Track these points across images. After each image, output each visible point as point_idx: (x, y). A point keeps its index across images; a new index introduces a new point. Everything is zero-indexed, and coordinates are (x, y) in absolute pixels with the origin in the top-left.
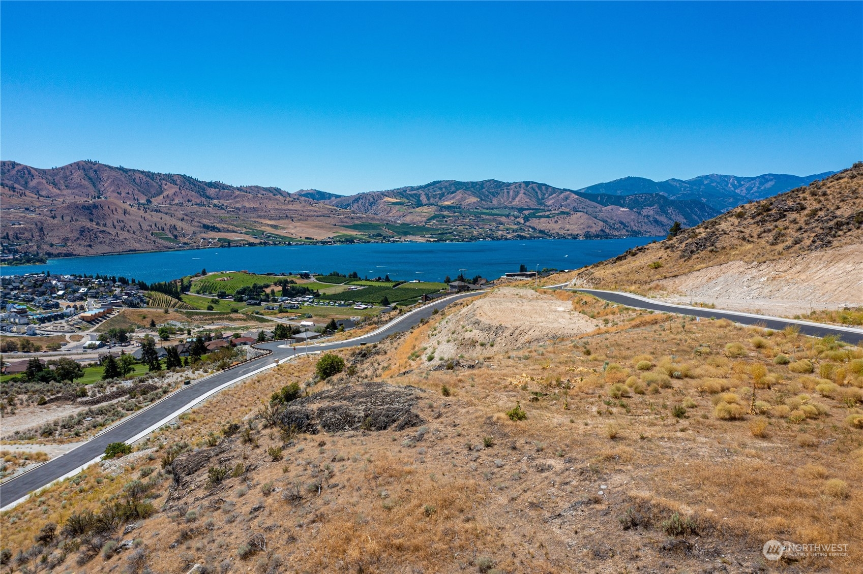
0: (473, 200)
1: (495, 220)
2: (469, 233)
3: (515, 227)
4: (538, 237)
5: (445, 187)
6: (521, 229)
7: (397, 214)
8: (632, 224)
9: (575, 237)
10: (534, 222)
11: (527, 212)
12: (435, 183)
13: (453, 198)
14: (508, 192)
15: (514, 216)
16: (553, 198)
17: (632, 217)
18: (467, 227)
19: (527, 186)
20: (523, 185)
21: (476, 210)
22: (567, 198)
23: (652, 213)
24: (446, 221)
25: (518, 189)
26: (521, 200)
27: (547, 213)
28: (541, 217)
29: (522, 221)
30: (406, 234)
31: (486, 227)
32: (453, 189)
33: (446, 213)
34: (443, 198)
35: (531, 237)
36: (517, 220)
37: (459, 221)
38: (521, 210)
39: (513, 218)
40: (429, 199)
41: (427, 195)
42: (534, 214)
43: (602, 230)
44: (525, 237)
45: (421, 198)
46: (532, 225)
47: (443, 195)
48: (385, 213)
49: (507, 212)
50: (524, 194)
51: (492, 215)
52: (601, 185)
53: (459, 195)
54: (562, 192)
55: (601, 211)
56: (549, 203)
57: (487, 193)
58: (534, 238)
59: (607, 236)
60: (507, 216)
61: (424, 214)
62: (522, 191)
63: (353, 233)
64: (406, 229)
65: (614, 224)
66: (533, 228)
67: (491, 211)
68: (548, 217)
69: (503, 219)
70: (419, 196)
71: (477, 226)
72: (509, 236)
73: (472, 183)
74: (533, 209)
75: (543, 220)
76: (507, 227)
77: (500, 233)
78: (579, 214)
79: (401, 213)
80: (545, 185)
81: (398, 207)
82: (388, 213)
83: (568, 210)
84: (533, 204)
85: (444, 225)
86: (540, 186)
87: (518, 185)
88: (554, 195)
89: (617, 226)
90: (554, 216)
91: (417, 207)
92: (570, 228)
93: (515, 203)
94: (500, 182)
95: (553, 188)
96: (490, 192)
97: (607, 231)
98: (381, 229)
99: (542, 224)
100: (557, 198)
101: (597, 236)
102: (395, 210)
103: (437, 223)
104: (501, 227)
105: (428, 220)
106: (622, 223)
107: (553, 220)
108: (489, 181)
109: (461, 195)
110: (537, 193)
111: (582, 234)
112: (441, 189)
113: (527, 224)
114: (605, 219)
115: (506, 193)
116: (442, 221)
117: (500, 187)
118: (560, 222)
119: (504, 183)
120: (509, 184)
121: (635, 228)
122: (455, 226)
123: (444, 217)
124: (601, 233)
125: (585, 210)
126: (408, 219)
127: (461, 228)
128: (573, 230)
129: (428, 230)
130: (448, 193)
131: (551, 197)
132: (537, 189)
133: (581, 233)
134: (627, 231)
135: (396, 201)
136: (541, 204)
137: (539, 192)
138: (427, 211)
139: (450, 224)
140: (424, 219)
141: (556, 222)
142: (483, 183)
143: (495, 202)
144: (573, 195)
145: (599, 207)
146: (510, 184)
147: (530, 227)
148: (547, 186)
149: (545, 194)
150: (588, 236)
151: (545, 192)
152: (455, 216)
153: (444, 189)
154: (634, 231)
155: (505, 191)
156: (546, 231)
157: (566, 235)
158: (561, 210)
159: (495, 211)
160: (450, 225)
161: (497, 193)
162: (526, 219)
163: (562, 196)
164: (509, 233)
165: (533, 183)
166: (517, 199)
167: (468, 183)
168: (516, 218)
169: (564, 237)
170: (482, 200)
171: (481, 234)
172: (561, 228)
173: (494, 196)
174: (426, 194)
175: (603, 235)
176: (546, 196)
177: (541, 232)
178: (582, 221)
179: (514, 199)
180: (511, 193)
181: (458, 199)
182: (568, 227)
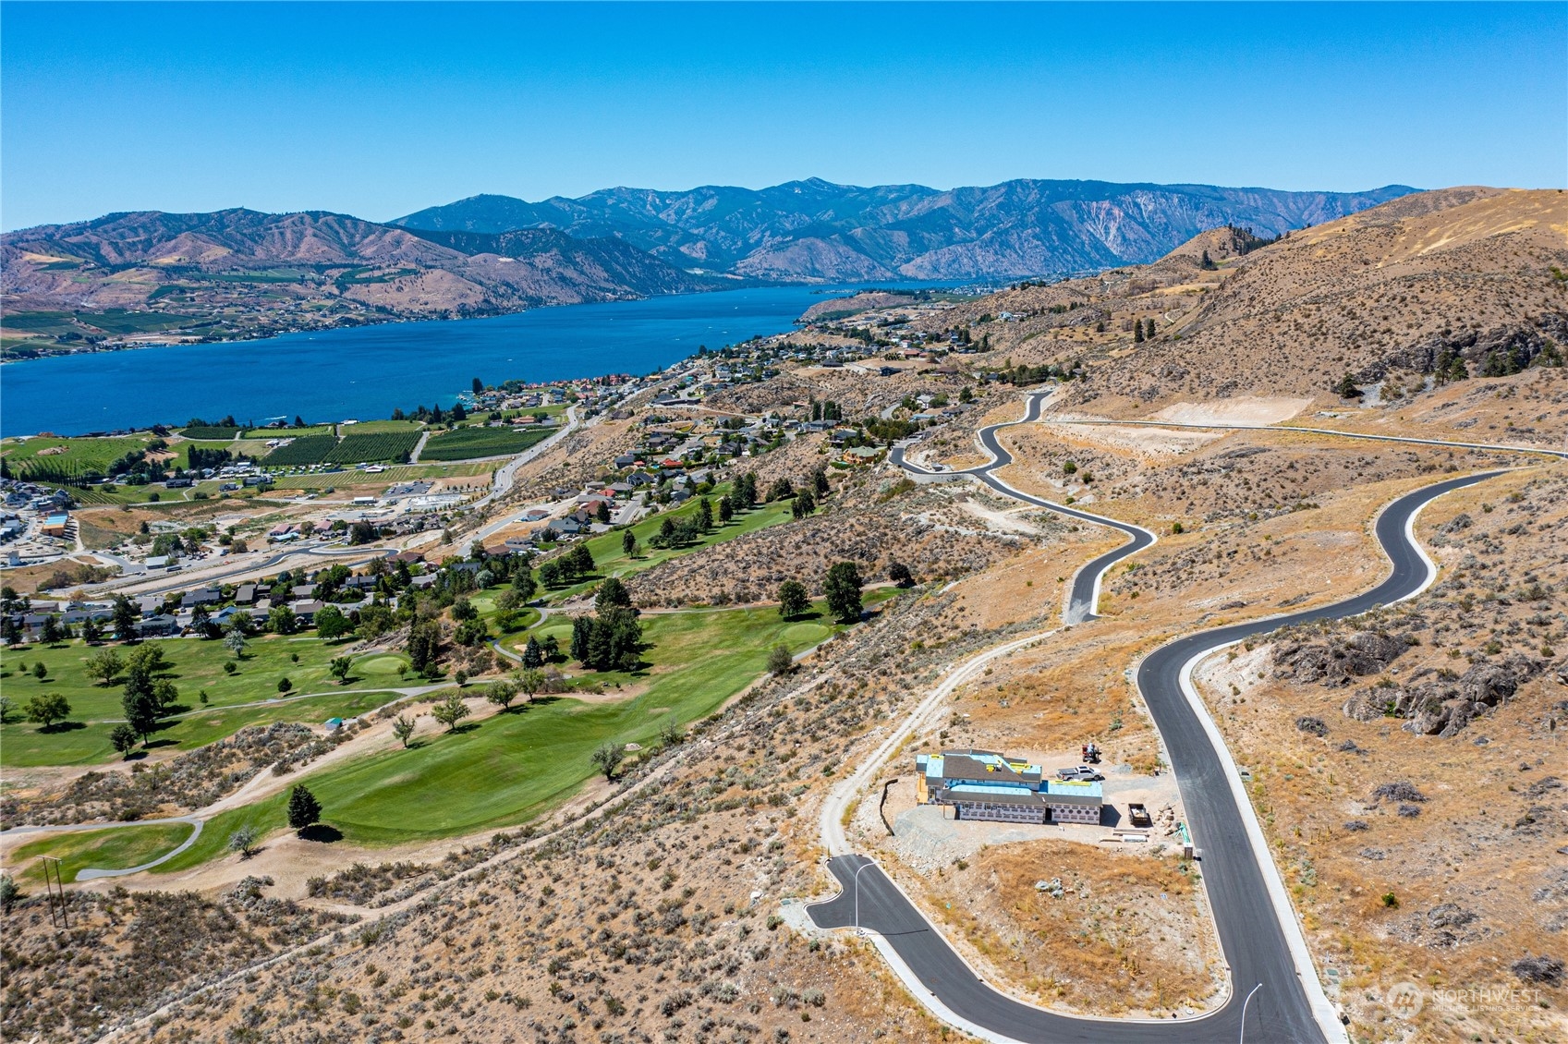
0: (220, 252)
1: (286, 292)
2: (251, 320)
3: (330, 303)
4: (381, 320)
5: (144, 226)
6: (342, 306)
7: (75, 288)
8: (524, 285)
9: (444, 316)
10: (357, 291)
11: (336, 273)
12: (114, 217)
13: (175, 249)
14: (282, 234)
15: (313, 280)
16: (372, 242)
17: (523, 273)
18: (241, 308)
19: (316, 221)
20: (308, 219)
21: (235, 273)
22: (398, 243)
23: (549, 263)
24: (192, 299)
25: (300, 227)
26: (311, 248)
27: (377, 273)
28: (368, 281)
29: (336, 292)
30: (128, 330)
31: (275, 306)
32: (162, 230)
33: (182, 282)
34: (152, 250)
35: (368, 321)
36: (323, 288)
37: (219, 298)
38: (320, 268)
39: (313, 286)
40: (121, 254)
41: (115, 246)
42: (351, 275)
43: (486, 301)
44: (358, 322)
45: (103, 252)
46: (358, 297)
47: (148, 245)
48: (43, 287)
49: (297, 274)
50: (315, 235)
51: (273, 280)
52: (434, 211)
53: (185, 241)
54: (386, 232)
55: (466, 264)
56: (368, 252)
57: (239, 237)
58: (373, 321)
59: (496, 311)
60: (302, 281)
61: (137, 286)
62: (310, 231)
63: (18, 336)
64: (120, 320)
65: (496, 287)
66: (363, 304)
67: (265, 273)
68: (381, 280)
69: (295, 287)
70: (97, 247)
71: (258, 304)
72: (328, 321)
73: (199, 216)
74: (345, 266)
75: (374, 286)
76: (316, 304)
77: (309, 316)
78: (437, 273)
79: (84, 287)
80: (348, 217)
81: (67, 273)
82: (49, 288)
83: (413, 266)
84: (337, 256)
85: (191, 306)
86: (341, 219)
87: (298, 219)
88: (372, 237)
89: (501, 290)
90: (393, 279)
91: (112, 272)
92: (429, 300)
93: (301, 254)
94: (257, 213)
95: (369, 224)
96: (245, 235)
97: (493, 300)
98: (68, 323)
99: (377, 295)
100: (380, 244)
101: (481, 311)
102: (66, 281)
103: (175, 304)
104: (305, 306)
105: (150, 298)
106: (508, 285)
107: (394, 287)
108: (234, 211)
109: (190, 243)
110: (337, 233)
111: (455, 310)
112: (134, 230)
113: (347, 295)
114: (478, 278)
115: (277, 235)
116: (183, 299)
117: (260, 223)
118: (406, 289)
119: (266, 216)
120: (278, 219)
121: (531, 293)
122: (215, 308)
123: (183, 291)
124: (484, 306)
125: (438, 264)
126: (106, 299)
127: (229, 311)
128: (435, 302)
129: (170, 319)
130: (160, 241)
131: (366, 241)
132: (336, 227)
133: (452, 307)
134: (520, 298)
135: (55, 260)
136: (353, 255)
137: (341, 231)
138: (140, 279)
139: (199, 302)
140: (143, 297)
141: (400, 289)
142: (221, 215)
143: (260, 253)
144: (409, 235)
145: (461, 257)
146: (280, 216)
147: (354, 300)
148: (355, 221)
149: (352, 236)
150: (463, 311)
151: (352, 231)
152: (206, 288)
153: (141, 231)
154: (530, 299)
155: (276, 231)
156: (389, 307)
157: (426, 313)
158: (399, 266)
159: (271, 273)
160: (203, 307)
161: (259, 236)
162: (342, 285)
163: (388, 238)
164: (324, 316)
165: (326, 214)
166: (303, 247)
167: (190, 217)
168: (320, 284)
169: (425, 317)
170: (237, 251)
171: (276, 322)
172: (411, 301)
173: (256, 242)
174: (111, 243)
175: (488, 309)
176: (357, 238)
177: (381, 309)
178: (446, 286)
179: (296, 246)
180: (288, 235)
181: (187, 252)
182: (424, 297)
